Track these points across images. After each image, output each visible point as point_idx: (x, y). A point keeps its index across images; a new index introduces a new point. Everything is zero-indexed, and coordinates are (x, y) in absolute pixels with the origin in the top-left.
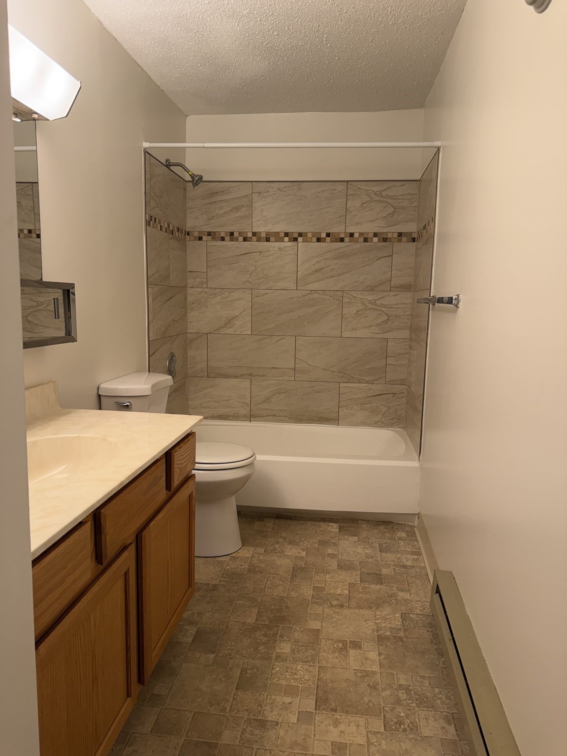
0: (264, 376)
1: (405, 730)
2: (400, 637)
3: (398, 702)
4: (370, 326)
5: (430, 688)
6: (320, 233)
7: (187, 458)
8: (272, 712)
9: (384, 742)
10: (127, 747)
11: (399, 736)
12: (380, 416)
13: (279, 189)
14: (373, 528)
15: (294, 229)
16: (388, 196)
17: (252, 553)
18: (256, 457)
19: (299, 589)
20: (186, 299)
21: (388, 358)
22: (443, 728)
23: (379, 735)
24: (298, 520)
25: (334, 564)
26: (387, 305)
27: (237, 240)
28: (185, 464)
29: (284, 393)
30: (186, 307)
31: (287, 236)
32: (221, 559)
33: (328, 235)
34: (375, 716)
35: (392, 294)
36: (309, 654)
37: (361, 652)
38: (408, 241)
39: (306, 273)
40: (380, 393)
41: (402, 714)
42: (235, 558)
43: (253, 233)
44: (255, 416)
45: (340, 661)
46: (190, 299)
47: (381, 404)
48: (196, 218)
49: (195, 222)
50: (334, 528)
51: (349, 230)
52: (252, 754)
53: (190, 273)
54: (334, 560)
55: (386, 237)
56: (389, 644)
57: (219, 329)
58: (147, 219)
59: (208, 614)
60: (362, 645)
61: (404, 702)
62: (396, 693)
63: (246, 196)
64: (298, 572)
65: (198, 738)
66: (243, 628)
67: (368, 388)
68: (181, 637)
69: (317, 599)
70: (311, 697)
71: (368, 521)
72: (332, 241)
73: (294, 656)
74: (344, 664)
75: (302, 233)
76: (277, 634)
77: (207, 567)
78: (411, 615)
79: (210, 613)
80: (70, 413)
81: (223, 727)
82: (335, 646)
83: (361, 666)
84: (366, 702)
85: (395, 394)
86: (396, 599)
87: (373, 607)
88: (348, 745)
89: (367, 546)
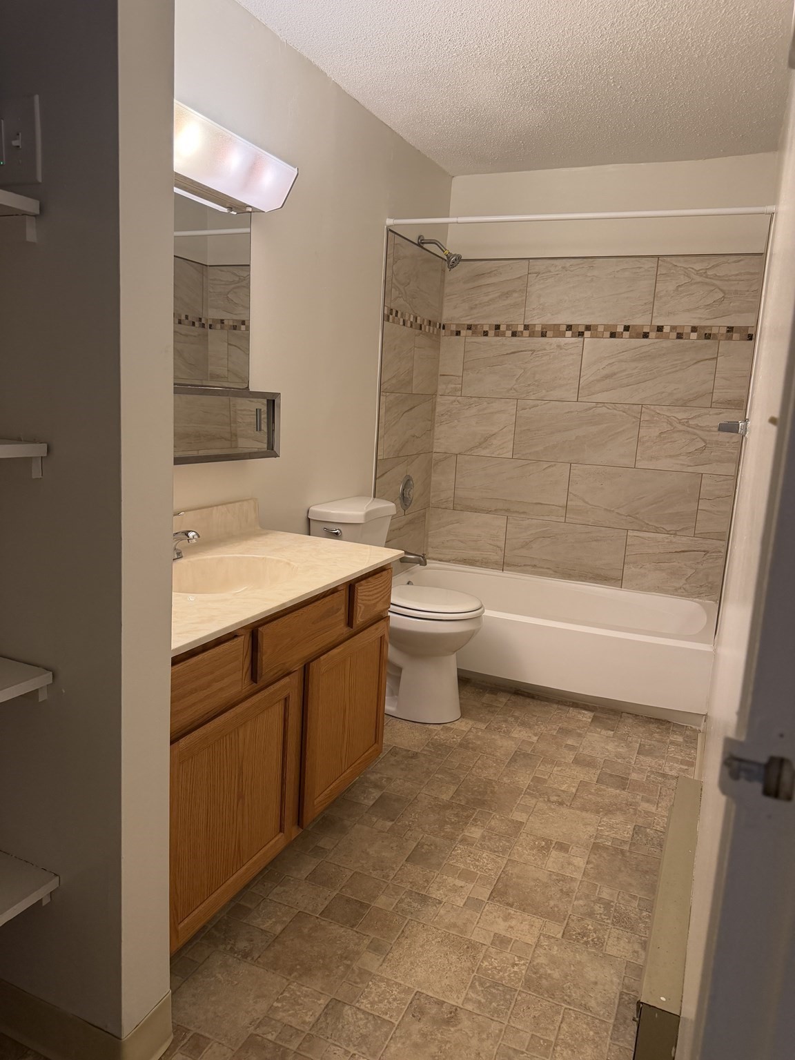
0: (524, 513)
1: (586, 943)
2: (622, 850)
3: (591, 914)
4: (678, 455)
5: (637, 910)
6: (616, 326)
7: (378, 595)
8: (438, 890)
9: (556, 948)
10: (278, 887)
11: (577, 946)
12: (683, 581)
13: (563, 268)
14: (640, 726)
15: (580, 320)
16: (715, 277)
17: (470, 727)
18: (484, 610)
19: (514, 776)
20: (434, 410)
21: (700, 501)
22: (635, 952)
23: (552, 940)
24: (541, 700)
25: (571, 757)
26: (705, 427)
27: (503, 335)
28: (373, 602)
29: (549, 537)
30: (434, 419)
31: (570, 330)
32: (431, 727)
33: (627, 328)
34: (556, 921)
35: (713, 411)
36: (501, 844)
37: (566, 855)
38: (741, 339)
39: (591, 379)
40: (686, 549)
41: (590, 927)
42: (449, 729)
43: (525, 325)
44: (509, 565)
45: (536, 859)
46: (439, 409)
47: (685, 565)
48: (455, 307)
49: (453, 313)
50: (587, 716)
51: (658, 322)
52: (403, 922)
53: (442, 377)
54: (571, 753)
55: (710, 332)
56: (605, 855)
57: (471, 449)
58: (386, 312)
59: (398, 781)
60: (570, 849)
61: (598, 916)
62: (592, 905)
63: (519, 278)
64: (520, 757)
65: (352, 895)
66: (433, 804)
67: (669, 540)
68: (362, 798)
69: (533, 790)
70: (488, 886)
71: (636, 715)
72: (631, 337)
73: (483, 843)
74: (540, 863)
75: (590, 326)
76: (471, 816)
77: (413, 733)
78: (648, 830)
79: (401, 780)
80: (267, 534)
81: (381, 892)
82: (537, 843)
83: (559, 870)
84: (551, 906)
85: (708, 552)
86: (635, 810)
87: (601, 811)
88: (513, 941)
89: (623, 745)
